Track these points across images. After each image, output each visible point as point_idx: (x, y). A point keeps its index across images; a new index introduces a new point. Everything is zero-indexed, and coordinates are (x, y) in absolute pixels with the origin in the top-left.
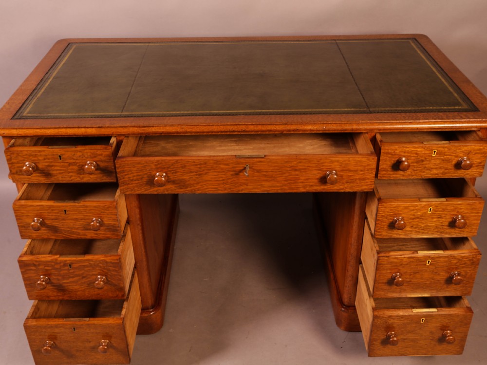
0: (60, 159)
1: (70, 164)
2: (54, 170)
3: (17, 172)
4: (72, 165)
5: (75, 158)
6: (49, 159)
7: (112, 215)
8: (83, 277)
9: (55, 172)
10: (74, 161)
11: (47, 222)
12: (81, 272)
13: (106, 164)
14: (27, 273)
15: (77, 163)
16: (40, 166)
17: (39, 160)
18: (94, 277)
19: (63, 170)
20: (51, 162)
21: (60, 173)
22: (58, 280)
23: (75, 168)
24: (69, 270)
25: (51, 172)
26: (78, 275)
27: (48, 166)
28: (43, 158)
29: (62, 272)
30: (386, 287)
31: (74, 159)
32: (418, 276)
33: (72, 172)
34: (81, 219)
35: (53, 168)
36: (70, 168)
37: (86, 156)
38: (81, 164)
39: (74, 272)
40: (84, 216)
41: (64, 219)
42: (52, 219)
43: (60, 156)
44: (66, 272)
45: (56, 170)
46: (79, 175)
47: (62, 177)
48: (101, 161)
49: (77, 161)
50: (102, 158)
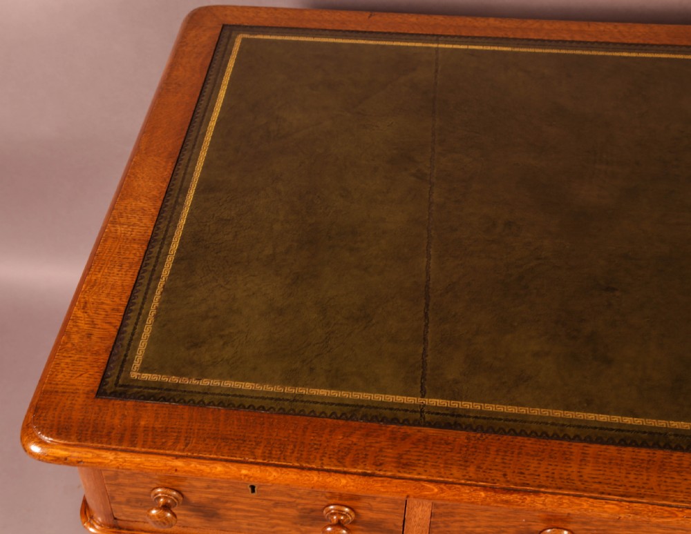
0: (253, 492)
1: (278, 505)
2: (229, 510)
4: (284, 507)
6: (220, 488)
9: (233, 513)
10: (291, 500)
13: (382, 516)
15: (298, 504)
16: (194, 498)
17: (193, 487)
19: (257, 512)
20: (227, 495)
23: (292, 512)
25: (221, 512)
27: (217, 500)
28: (204, 484)
31: (292, 497)
33: (281, 519)
35: (228, 505)
36: (277, 510)
38: (308, 507)
43: (253, 487)
45: (237, 510)
46: (299, 526)
47: (249, 525)
48: (371, 509)
49: (299, 501)
50: (372, 503)
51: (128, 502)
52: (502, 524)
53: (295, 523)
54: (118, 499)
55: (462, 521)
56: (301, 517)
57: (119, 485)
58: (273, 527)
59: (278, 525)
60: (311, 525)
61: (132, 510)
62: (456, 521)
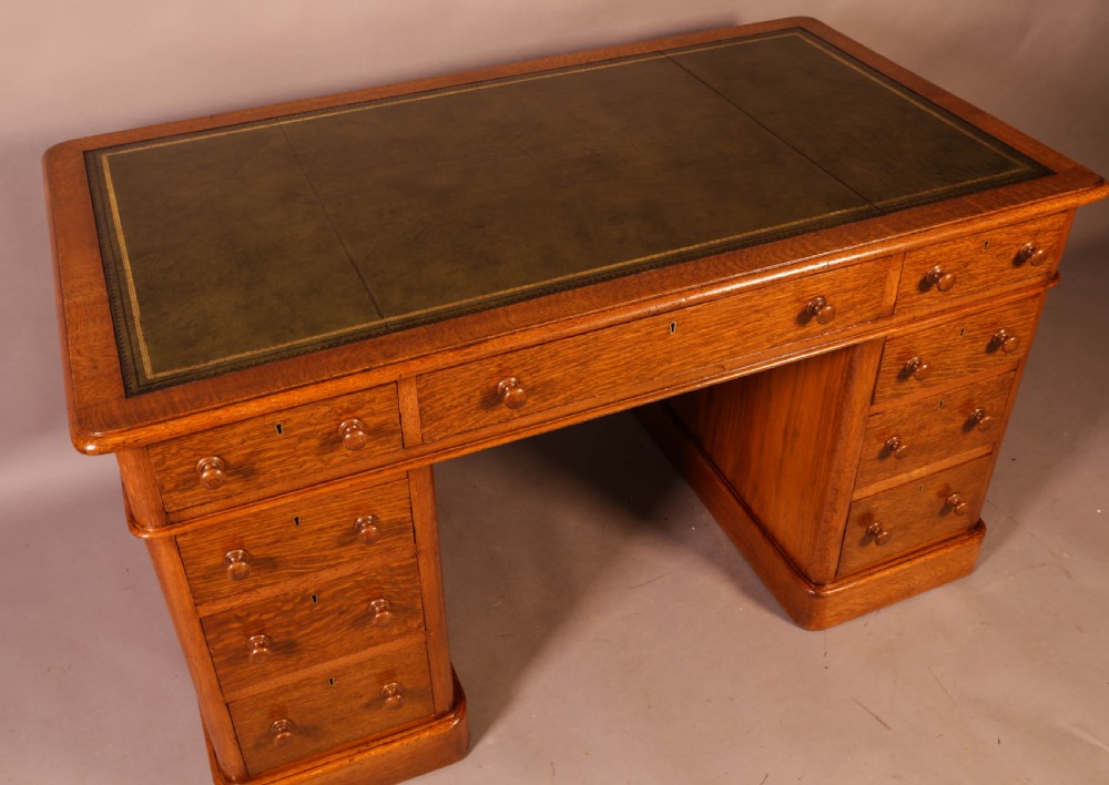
0: (280, 432)
1: (302, 438)
2: (263, 460)
3: (177, 486)
4: (307, 439)
5: (314, 422)
6: (253, 438)
7: (399, 500)
8: (342, 613)
9: (267, 463)
10: (311, 429)
11: (254, 552)
12: (337, 604)
13: (383, 418)
14: (221, 641)
15: (318, 431)
16: (233, 459)
17: (231, 446)
18: (364, 606)
19: (286, 454)
20: (260, 444)
21: (277, 464)
22: (289, 633)
23: (314, 442)
24: (312, 606)
25: (257, 466)
26: (328, 613)
27: (252, 454)
28: (239, 440)
29: (297, 616)
30: (877, 465)
31: (311, 425)
32: (924, 433)
33: (307, 454)
34: (333, 527)
35: (262, 456)
36: (303, 445)
37: (339, 411)
38: (326, 431)
39: (323, 608)
40: (337, 518)
41: (293, 538)
42: (268, 544)
43: (279, 427)
44: (307, 612)
45: (270, 458)
46: (321, 456)
47: (282, 472)
48: (373, 414)
49: (318, 427)
50: (374, 407)
51: (176, 488)
52: (469, 389)
53: (318, 455)
54: (168, 487)
55: (441, 399)
56: (322, 445)
57: (167, 468)
58: (301, 467)
59: (305, 462)
60: (331, 452)
61: (182, 496)
62: (437, 400)
